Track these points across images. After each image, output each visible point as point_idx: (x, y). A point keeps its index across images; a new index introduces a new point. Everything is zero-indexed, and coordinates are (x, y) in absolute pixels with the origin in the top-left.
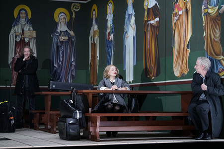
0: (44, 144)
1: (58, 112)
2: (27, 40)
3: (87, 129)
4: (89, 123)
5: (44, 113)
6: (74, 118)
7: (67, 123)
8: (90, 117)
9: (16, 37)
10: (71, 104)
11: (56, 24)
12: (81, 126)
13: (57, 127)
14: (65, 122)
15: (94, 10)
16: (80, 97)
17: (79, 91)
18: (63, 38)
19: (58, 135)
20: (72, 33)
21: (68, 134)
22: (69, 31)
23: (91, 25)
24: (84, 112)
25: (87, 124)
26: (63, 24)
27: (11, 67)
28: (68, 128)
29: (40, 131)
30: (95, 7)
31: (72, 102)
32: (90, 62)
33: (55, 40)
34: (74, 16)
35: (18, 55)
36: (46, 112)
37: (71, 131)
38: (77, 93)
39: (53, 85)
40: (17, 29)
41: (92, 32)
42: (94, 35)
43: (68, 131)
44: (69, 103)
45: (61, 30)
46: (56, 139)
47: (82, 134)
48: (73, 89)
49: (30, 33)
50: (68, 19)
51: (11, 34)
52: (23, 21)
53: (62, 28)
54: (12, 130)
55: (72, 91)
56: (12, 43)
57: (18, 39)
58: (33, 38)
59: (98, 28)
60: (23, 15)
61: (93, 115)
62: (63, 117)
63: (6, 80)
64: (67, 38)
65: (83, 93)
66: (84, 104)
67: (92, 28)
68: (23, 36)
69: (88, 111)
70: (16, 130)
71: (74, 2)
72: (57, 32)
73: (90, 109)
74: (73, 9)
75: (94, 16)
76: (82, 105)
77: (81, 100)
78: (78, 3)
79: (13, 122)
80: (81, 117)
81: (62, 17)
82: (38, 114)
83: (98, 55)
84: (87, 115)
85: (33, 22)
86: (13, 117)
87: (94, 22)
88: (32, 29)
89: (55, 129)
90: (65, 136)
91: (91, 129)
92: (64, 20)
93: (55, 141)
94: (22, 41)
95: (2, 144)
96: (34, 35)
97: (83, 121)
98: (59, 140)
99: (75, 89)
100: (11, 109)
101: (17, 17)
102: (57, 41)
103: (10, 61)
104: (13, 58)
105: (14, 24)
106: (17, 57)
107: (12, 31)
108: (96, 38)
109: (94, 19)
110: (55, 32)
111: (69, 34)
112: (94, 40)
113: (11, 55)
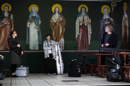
0: (98, 84)
1: (106, 66)
2: (86, 24)
3: (123, 76)
4: (124, 72)
5: (97, 66)
6: (115, 69)
7: (112, 72)
8: (125, 68)
9: (80, 23)
10: (113, 61)
11: (102, 15)
12: (120, 74)
13: (105, 74)
14: (110, 71)
15: (125, 6)
16: (119, 57)
17: (118, 53)
18: (106, 23)
19: (106, 78)
20: (112, 19)
21: (112, 78)
22: (110, 19)
23: (123, 14)
24: (121, 65)
26: (106, 14)
27: (77, 40)
28: (112, 75)
29: (95, 76)
30: (125, 4)
31: (114, 60)
32: (123, 36)
33: (102, 24)
34: (113, 10)
35: (81, 33)
36: (98, 66)
37: (114, 76)
38: (117, 54)
39: (102, 50)
41: (124, 18)
42: (125, 20)
43: (112, 76)
44: (112, 60)
45: (106, 18)
46: (105, 81)
47: (120, 78)
48: (115, 52)
49: (87, 20)
50: (109, 11)
51: (77, 21)
52: (83, 13)
53: (106, 17)
54: (79, 76)
55: (114, 53)
56: (77, 26)
57: (81, 24)
58: (89, 23)
59: (128, 16)
60: (83, 10)
61: (127, 67)
62: (109, 68)
63: (75, 48)
64: (109, 23)
65: (120, 54)
66: (121, 60)
67: (124, 16)
68: (83, 22)
69: (123, 65)
70: (82, 75)
71: (113, 2)
72: (103, 19)
73: (125, 64)
74: (112, 6)
75: (125, 9)
76: (120, 61)
77: (119, 58)
78: (115, 2)
79: (79, 71)
80: (120, 68)
81: (106, 11)
82: (93, 67)
83: (128, 32)
84: (123, 67)
85: (89, 14)
86: (79, 69)
87: (125, 13)
88: (88, 18)
89: (104, 75)
90: (110, 79)
91: (126, 76)
92: (107, 12)
94: (83, 25)
95: (74, 83)
96: (90, 22)
97: (121, 71)
98: (107, 82)
99: (116, 52)
100: (79, 64)
101: (80, 12)
102: (103, 24)
103: (77, 37)
104: (78, 35)
105: (78, 16)
106: (80, 34)
107: (77, 20)
108: (126, 22)
109: (125, 11)
110: (102, 19)
111: (110, 20)
112: (125, 23)
113: (77, 33)
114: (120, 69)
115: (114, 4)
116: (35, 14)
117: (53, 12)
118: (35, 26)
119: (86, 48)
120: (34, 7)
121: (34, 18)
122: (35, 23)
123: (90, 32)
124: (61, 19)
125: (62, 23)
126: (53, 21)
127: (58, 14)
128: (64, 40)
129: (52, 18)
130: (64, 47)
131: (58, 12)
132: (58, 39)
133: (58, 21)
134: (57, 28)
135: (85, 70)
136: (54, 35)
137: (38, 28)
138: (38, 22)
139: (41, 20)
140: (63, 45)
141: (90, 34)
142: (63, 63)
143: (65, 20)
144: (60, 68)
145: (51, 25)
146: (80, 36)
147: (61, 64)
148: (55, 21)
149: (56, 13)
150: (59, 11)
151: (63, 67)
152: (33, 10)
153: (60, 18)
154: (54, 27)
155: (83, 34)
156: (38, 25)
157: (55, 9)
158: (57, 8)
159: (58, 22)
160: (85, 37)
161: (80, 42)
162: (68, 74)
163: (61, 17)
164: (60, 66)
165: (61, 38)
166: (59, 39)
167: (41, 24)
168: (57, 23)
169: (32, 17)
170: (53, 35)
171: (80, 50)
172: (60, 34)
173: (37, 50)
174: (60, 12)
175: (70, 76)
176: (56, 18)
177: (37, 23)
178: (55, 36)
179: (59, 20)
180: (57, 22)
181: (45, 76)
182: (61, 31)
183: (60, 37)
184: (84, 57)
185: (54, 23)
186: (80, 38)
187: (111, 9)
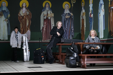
0: (59, 70)
1: (66, 54)
2: (49, 18)
3: (80, 62)
4: (81, 59)
5: (58, 54)
6: (73, 57)
8: (82, 56)
9: (44, 16)
10: (72, 50)
12: (77, 61)
13: (65, 61)
14: (69, 58)
15: (83, 2)
16: (76, 46)
17: (76, 43)
18: (67, 17)
19: (65, 65)
20: (72, 14)
21: (70, 64)
22: (70, 13)
23: (81, 10)
24: (79, 53)
25: (80, 59)
26: (67, 10)
27: (42, 32)
28: (70, 62)
29: (56, 63)
31: (72, 49)
32: (81, 28)
33: (63, 18)
34: (72, 6)
35: (45, 25)
37: (72, 63)
39: (62, 40)
40: (44, 13)
41: (82, 13)
42: (83, 15)
43: (70, 63)
44: (71, 49)
45: (66, 13)
46: (64, 67)
47: (77, 65)
49: (51, 15)
50: (70, 7)
51: (41, 15)
52: (47, 8)
53: (67, 11)
54: (42, 63)
55: (72, 43)
56: (42, 20)
57: (45, 18)
58: (53, 17)
59: (85, 11)
60: (47, 6)
61: (83, 55)
62: (68, 56)
63: (40, 38)
64: (69, 17)
65: (78, 44)
66: (78, 50)
67: (82, 11)
68: (47, 16)
69: (80, 53)
70: (45, 62)
72: (64, 14)
73: (82, 52)
74: (72, 2)
75: (83, 5)
77: (77, 48)
79: (43, 59)
80: (77, 56)
83: (85, 25)
84: (80, 55)
85: (52, 9)
86: (43, 56)
87: (83, 8)
88: (52, 13)
89: (64, 62)
90: (69, 66)
91: (82, 62)
92: (68, 8)
93: (64, 68)
94: (47, 18)
95: (38, 69)
96: (53, 15)
98: (66, 68)
99: (74, 42)
100: (42, 52)
101: (44, 7)
102: (64, 18)
103: (41, 28)
104: (43, 27)
105: (43, 10)
107: (42, 14)
109: (83, 7)
110: (63, 14)
111: (70, 14)
112: (83, 17)
113: (42, 25)
114: (77, 57)
115: (73, 1)
116: (4, 9)
117: (21, 7)
118: (5, 19)
119: (49, 39)
120: (4, 3)
121: (4, 12)
122: (5, 16)
123: (53, 25)
124: (28, 13)
125: (28, 16)
126: (20, 15)
127: (25, 8)
128: (30, 31)
129: (20, 12)
130: (30, 37)
131: (25, 7)
134: (24, 21)
136: (21, 27)
137: (7, 21)
138: (7, 16)
139: (10, 14)
141: (53, 26)
142: (29, 52)
143: (31, 14)
144: (27, 56)
145: (19, 18)
146: (45, 28)
147: (28, 53)
148: (23, 15)
149: (24, 7)
150: (26, 6)
151: (29, 55)
152: (3, 5)
153: (27, 12)
154: (22, 20)
155: (47, 26)
156: (7, 18)
157: (23, 4)
158: (25, 4)
159: (25, 16)
160: (49, 29)
161: (44, 33)
162: (33, 61)
163: (28, 11)
164: (26, 55)
165: (28, 29)
166: (26, 30)
167: (10, 17)
168: (24, 17)
169: (2, 11)
170: (20, 27)
171: (44, 40)
173: (6, 40)
174: (27, 7)
175: (35, 63)
176: (24, 12)
178: (22, 28)
179: (26, 14)
180: (24, 15)
181: (13, 63)
182: (27, 24)
183: (27, 29)
185: (21, 16)
186: (45, 29)
187: (71, 5)
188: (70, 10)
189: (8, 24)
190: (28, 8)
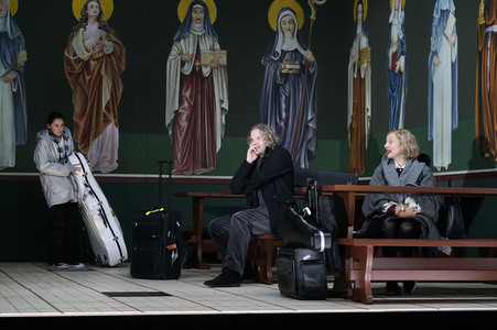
0: (245, 307)
2: (206, 71)
3: (342, 279)
4: (347, 261)
6: (313, 248)
7: (298, 260)
8: (351, 246)
9: (183, 64)
10: (307, 217)
11: (272, 36)
12: (329, 268)
13: (275, 269)
14: (292, 257)
15: (360, 2)
16: (327, 201)
17: (325, 188)
18: (288, 66)
19: (276, 286)
20: (308, 55)
21: (300, 284)
22: (302, 51)
23: (353, 36)
24: (337, 235)
25: (343, 263)
26: (288, 34)
27: (170, 132)
28: (300, 273)
31: (309, 213)
32: (350, 120)
33: (270, 70)
34: (313, 17)
35: (186, 104)
37: (306, 278)
38: (320, 191)
40: (184, 47)
41: (354, 52)
42: (359, 59)
43: (300, 277)
44: (302, 213)
45: (284, 48)
46: (271, 295)
47: (330, 286)
48: (312, 182)
49: (213, 55)
50: (300, 23)
51: (170, 58)
52: (197, 28)
53: (287, 43)
54: (172, 274)
55: (309, 188)
56: (172, 78)
57: (188, 69)
58: (221, 66)
59: (370, 43)
60: (198, 15)
61: (358, 243)
62: (288, 247)
63: (161, 162)
64: (298, 67)
65: (335, 192)
66: (336, 217)
67: (355, 44)
68: (197, 64)
69: (344, 234)
70: (183, 272)
72: (275, 54)
73: (351, 229)
74: (313, 1)
75: (360, 16)
76: (332, 218)
77: (329, 209)
79: (174, 256)
80: (329, 246)
81: (286, 19)
83: (368, 105)
84: (344, 242)
85: (220, 31)
86: (175, 246)
87: (359, 30)
88: (217, 46)
89: (269, 275)
90: (293, 289)
91: (353, 276)
92: (292, 26)
93: (271, 300)
94: (197, 72)
95: (152, 304)
96: (223, 60)
97: (335, 257)
98: (278, 299)
99: (316, 183)
100: (172, 227)
101: (185, 20)
102: (275, 73)
103: (169, 118)
104: (177, 112)
105: (177, 36)
106: (184, 109)
107: (174, 52)
108: (364, 65)
109: (360, 22)
110: (269, 52)
111: (302, 56)
112: (359, 71)
113: (172, 105)
114: (331, 249)
116: (2, 24)
117: (78, 16)
118: (4, 71)
119: (204, 166)
122: (3, 59)
123: (222, 102)
124: (109, 47)
125: (111, 62)
126: (75, 55)
127: (96, 25)
128: (117, 130)
129: (74, 43)
130: (116, 158)
131: (98, 19)
132: (93, 125)
133: (97, 56)
134: (90, 81)
135: (200, 253)
136: (77, 109)
137: (14, 80)
138: (14, 57)
139: (27, 48)
140: (113, 151)
141: (222, 109)
143: (124, 51)
145: (66, 68)
146: (184, 117)
148: (84, 56)
149: (91, 21)
150: (101, 12)
153: (105, 42)
154: (81, 79)
155: (193, 109)
156: (14, 67)
157: (86, 7)
158: (95, 4)
159: (98, 59)
161: (180, 139)
163: (108, 38)
165: (107, 121)
168: (92, 63)
170: (73, 110)
171: (181, 172)
172: (104, 105)
173: (9, 170)
174: (105, 18)
175: (138, 273)
176: (90, 42)
177: (9, 61)
178: (82, 114)
179: (102, 50)
180: (91, 56)
181: (39, 275)
182: (106, 96)
183: (102, 119)
184: (197, 199)
185: (80, 60)
186: (184, 123)
187: (307, 12)
188: (302, 37)
189: (16, 97)
190: (112, 25)
